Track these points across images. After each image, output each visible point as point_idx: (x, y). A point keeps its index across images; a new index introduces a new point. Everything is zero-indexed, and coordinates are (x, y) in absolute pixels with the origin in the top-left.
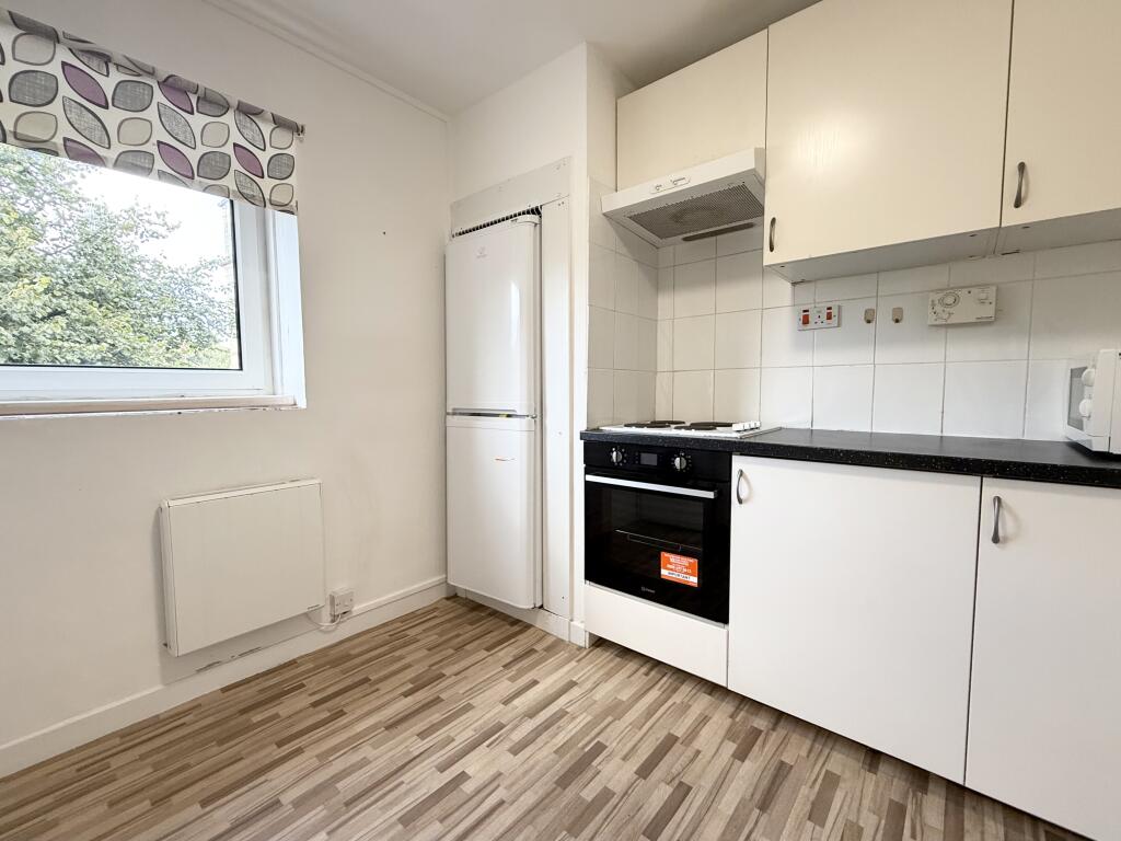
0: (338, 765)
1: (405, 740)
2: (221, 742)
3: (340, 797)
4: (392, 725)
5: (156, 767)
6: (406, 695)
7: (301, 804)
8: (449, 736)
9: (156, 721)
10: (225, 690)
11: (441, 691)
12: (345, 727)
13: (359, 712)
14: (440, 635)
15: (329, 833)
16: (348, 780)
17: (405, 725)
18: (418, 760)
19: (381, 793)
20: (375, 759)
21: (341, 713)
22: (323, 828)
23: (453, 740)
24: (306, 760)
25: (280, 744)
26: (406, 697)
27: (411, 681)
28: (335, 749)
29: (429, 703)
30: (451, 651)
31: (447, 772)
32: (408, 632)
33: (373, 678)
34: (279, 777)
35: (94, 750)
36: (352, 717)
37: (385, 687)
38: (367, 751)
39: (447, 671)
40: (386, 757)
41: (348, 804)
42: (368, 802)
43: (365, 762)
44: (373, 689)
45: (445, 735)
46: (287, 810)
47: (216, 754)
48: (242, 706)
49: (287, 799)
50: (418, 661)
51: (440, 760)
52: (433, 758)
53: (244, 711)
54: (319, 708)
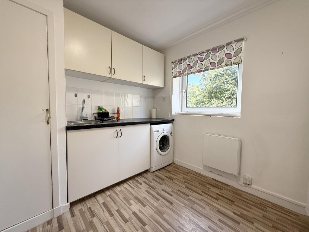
0: (201, 203)
1: (217, 217)
2: (199, 184)
3: (193, 206)
4: (219, 212)
5: (191, 179)
6: (234, 213)
7: (189, 199)
8: (223, 228)
9: (200, 174)
10: (213, 179)
11: (243, 223)
12: (213, 202)
13: (220, 203)
14: (278, 219)
15: (184, 206)
16: (197, 206)
17: (221, 215)
18: (210, 221)
19: (196, 213)
20: (206, 210)
21: (217, 200)
22: (184, 205)
23: (222, 230)
24: (200, 197)
25: (202, 192)
26: (233, 213)
27: (241, 213)
28: (205, 201)
29: (235, 221)
30: (271, 225)
31: (209, 229)
32: (268, 208)
33: (235, 203)
34: (195, 194)
35: (192, 172)
36: (218, 202)
37: (233, 206)
38: (208, 208)
39: (255, 224)
40: (208, 213)
41: (191, 208)
42: (193, 211)
43: (204, 208)
44: (231, 204)
45: (224, 227)
46: (187, 198)
47: (197, 184)
48: (210, 183)
49: (190, 197)
50: (253, 213)
51: (212, 226)
52: (213, 225)
53: (208, 183)
54: (216, 195)
